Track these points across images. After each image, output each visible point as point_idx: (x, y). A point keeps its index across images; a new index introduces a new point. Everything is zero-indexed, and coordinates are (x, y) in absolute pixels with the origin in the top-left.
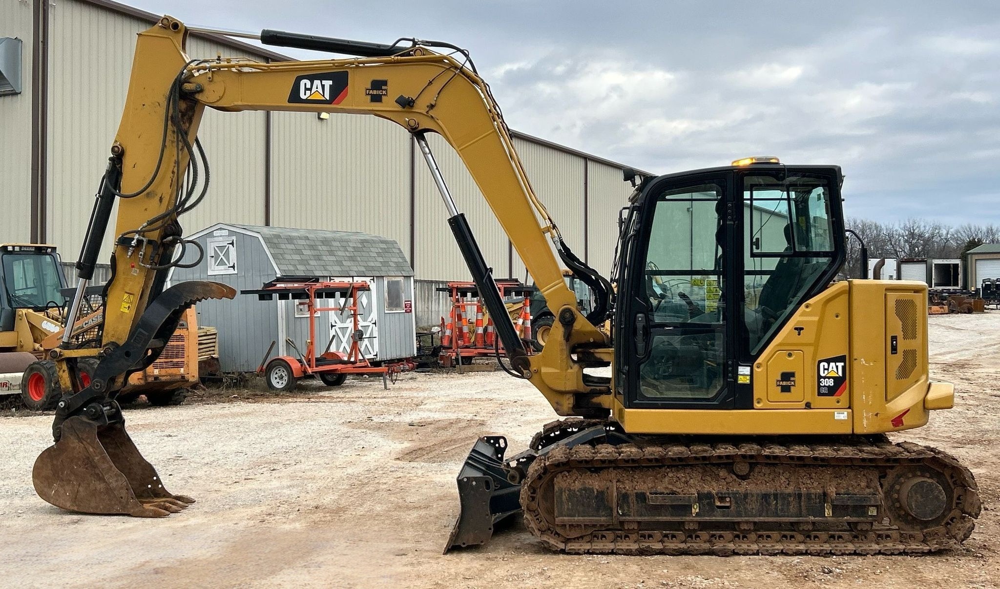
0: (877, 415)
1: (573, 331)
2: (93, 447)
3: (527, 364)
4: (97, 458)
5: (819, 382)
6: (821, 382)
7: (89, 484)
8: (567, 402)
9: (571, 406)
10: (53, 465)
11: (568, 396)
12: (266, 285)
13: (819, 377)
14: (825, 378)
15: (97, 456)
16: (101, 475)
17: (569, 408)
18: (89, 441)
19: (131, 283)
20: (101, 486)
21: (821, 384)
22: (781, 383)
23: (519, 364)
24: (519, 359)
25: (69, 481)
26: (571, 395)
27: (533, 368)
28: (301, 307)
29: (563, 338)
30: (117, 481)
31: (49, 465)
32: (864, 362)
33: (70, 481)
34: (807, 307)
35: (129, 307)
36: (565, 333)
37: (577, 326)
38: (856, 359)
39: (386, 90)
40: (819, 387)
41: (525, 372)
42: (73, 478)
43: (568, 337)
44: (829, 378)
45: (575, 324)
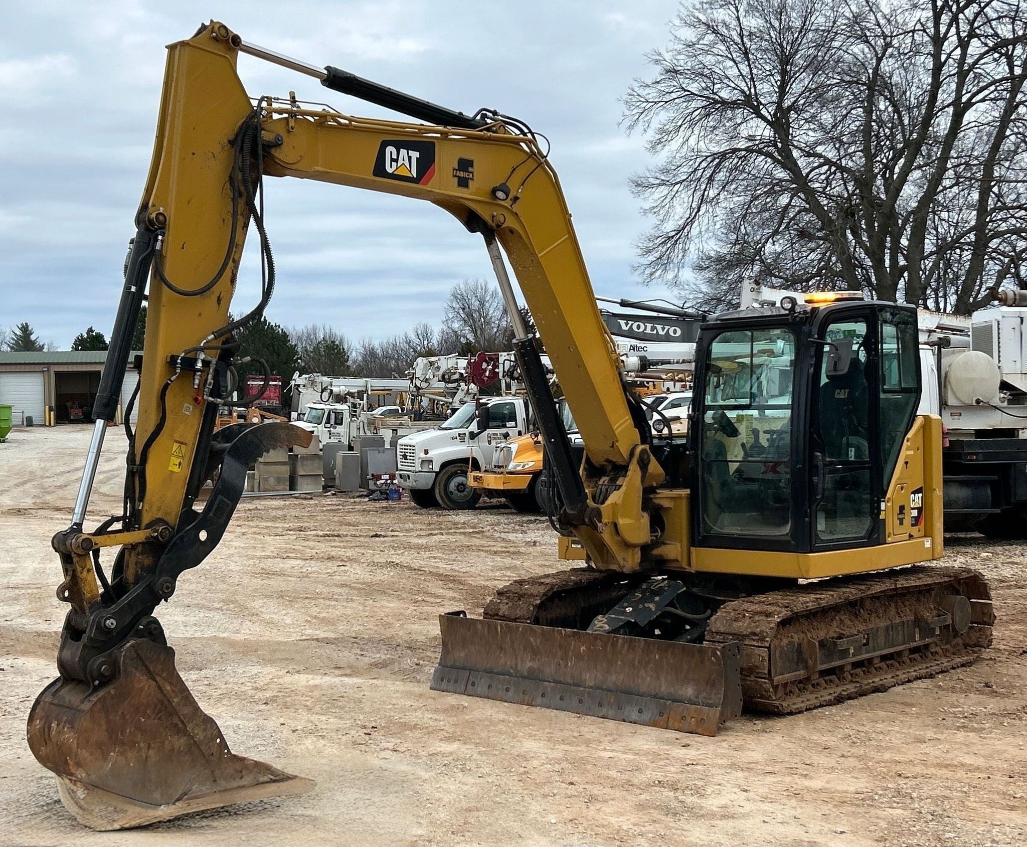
2: (171, 684)
4: (176, 700)
6: (912, 513)
7: (163, 743)
10: (108, 722)
14: (913, 509)
15: (176, 696)
16: (180, 725)
18: (164, 675)
19: (182, 426)
20: (180, 742)
25: (133, 744)
30: (205, 730)
31: (103, 722)
32: (938, 492)
33: (135, 743)
35: (180, 464)
38: (934, 490)
39: (472, 173)
42: (139, 737)
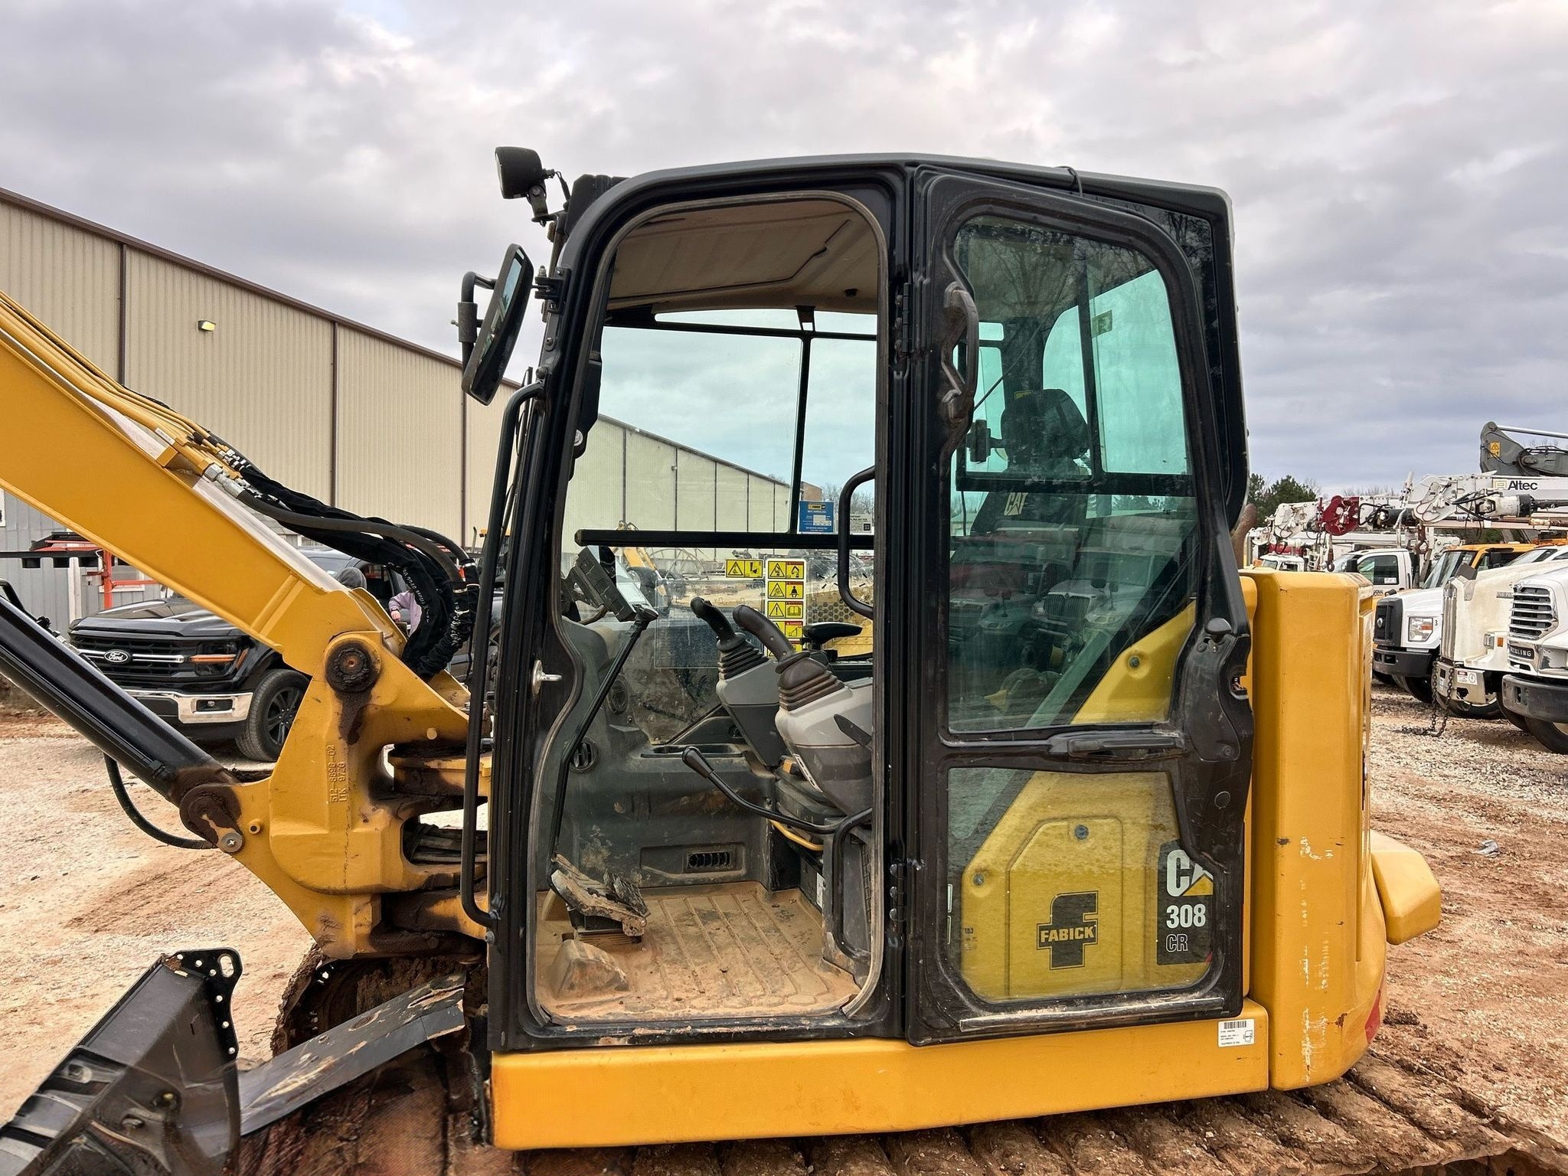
0: (1340, 1022)
1: (371, 710)
3: (227, 809)
5: (1163, 916)
6: (1168, 917)
8: (354, 920)
9: (366, 930)
11: (354, 903)
12: (36, 545)
13: (1165, 899)
14: (1180, 901)
17: (358, 937)
21: (1169, 923)
22: (1054, 936)
23: (202, 811)
24: (204, 792)
26: (367, 899)
27: (249, 820)
28: (90, 579)
29: (337, 734)
32: (1308, 850)
34: (1135, 664)
36: (344, 717)
37: (383, 695)
38: (1284, 842)
40: (1163, 931)
41: (222, 832)
43: (354, 728)
44: (1193, 901)
45: (376, 691)
